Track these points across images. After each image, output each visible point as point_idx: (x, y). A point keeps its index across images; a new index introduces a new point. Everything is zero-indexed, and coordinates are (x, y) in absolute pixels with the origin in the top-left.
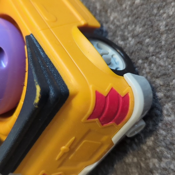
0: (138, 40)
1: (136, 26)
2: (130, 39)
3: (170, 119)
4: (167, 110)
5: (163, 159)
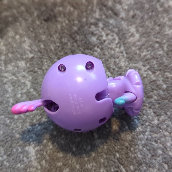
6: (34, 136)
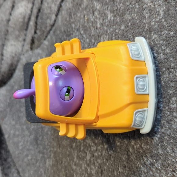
0: (166, 57)
3: (173, 106)
4: (173, 101)
5: (164, 127)
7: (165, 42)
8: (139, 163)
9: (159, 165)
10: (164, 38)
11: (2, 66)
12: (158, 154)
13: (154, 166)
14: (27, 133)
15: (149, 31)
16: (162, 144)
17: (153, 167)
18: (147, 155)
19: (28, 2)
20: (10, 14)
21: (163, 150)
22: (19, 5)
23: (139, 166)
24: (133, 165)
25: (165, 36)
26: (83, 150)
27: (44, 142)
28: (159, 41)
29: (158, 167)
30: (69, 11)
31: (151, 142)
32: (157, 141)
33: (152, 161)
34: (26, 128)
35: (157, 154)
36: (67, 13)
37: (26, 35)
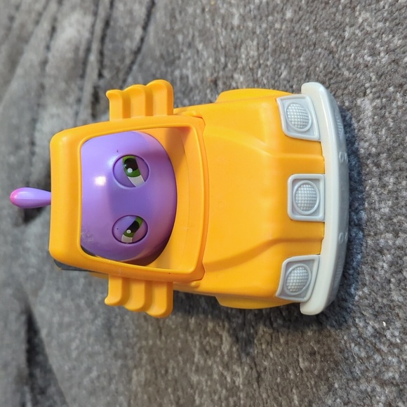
0: (393, 57)
1: (393, 36)
2: (382, 54)
5: (400, 234)
6: (374, 78)
7: (387, 24)
8: (345, 338)
9: (397, 333)
10: (385, 15)
11: (33, 169)
12: (391, 304)
13: (384, 338)
14: (87, 314)
15: (350, 8)
16: (400, 276)
17: (380, 342)
18: (365, 313)
19: (85, 14)
20: (48, 48)
21: (403, 291)
22: (66, 23)
23: (348, 345)
24: (333, 347)
25: (387, 10)
26: (213, 330)
27: (125, 331)
28: (373, 25)
29: (393, 340)
30: (170, 7)
31: (373, 276)
32: (386, 272)
33: (377, 326)
34: (86, 303)
35: (390, 306)
36: (165, 15)
37: (81, 89)
